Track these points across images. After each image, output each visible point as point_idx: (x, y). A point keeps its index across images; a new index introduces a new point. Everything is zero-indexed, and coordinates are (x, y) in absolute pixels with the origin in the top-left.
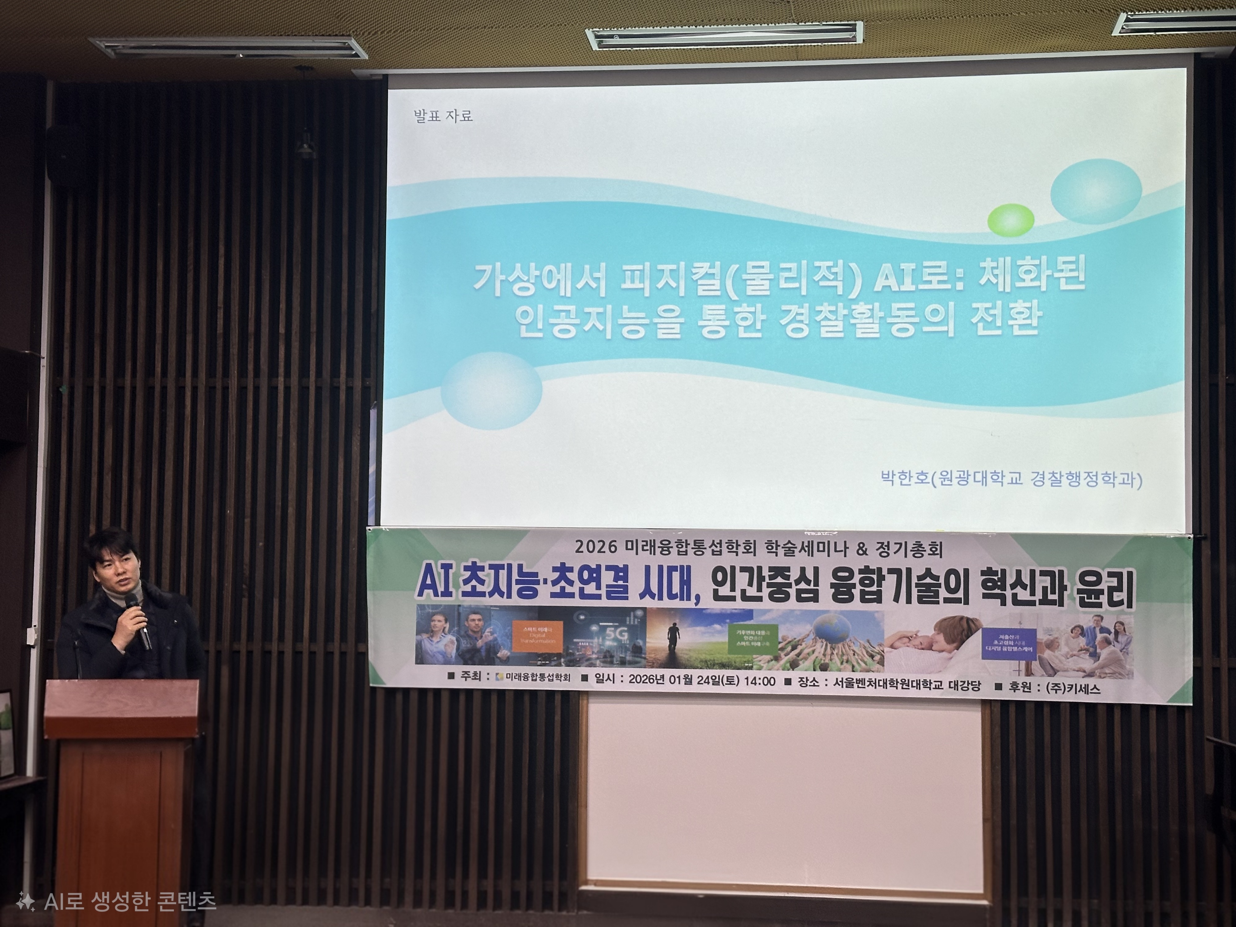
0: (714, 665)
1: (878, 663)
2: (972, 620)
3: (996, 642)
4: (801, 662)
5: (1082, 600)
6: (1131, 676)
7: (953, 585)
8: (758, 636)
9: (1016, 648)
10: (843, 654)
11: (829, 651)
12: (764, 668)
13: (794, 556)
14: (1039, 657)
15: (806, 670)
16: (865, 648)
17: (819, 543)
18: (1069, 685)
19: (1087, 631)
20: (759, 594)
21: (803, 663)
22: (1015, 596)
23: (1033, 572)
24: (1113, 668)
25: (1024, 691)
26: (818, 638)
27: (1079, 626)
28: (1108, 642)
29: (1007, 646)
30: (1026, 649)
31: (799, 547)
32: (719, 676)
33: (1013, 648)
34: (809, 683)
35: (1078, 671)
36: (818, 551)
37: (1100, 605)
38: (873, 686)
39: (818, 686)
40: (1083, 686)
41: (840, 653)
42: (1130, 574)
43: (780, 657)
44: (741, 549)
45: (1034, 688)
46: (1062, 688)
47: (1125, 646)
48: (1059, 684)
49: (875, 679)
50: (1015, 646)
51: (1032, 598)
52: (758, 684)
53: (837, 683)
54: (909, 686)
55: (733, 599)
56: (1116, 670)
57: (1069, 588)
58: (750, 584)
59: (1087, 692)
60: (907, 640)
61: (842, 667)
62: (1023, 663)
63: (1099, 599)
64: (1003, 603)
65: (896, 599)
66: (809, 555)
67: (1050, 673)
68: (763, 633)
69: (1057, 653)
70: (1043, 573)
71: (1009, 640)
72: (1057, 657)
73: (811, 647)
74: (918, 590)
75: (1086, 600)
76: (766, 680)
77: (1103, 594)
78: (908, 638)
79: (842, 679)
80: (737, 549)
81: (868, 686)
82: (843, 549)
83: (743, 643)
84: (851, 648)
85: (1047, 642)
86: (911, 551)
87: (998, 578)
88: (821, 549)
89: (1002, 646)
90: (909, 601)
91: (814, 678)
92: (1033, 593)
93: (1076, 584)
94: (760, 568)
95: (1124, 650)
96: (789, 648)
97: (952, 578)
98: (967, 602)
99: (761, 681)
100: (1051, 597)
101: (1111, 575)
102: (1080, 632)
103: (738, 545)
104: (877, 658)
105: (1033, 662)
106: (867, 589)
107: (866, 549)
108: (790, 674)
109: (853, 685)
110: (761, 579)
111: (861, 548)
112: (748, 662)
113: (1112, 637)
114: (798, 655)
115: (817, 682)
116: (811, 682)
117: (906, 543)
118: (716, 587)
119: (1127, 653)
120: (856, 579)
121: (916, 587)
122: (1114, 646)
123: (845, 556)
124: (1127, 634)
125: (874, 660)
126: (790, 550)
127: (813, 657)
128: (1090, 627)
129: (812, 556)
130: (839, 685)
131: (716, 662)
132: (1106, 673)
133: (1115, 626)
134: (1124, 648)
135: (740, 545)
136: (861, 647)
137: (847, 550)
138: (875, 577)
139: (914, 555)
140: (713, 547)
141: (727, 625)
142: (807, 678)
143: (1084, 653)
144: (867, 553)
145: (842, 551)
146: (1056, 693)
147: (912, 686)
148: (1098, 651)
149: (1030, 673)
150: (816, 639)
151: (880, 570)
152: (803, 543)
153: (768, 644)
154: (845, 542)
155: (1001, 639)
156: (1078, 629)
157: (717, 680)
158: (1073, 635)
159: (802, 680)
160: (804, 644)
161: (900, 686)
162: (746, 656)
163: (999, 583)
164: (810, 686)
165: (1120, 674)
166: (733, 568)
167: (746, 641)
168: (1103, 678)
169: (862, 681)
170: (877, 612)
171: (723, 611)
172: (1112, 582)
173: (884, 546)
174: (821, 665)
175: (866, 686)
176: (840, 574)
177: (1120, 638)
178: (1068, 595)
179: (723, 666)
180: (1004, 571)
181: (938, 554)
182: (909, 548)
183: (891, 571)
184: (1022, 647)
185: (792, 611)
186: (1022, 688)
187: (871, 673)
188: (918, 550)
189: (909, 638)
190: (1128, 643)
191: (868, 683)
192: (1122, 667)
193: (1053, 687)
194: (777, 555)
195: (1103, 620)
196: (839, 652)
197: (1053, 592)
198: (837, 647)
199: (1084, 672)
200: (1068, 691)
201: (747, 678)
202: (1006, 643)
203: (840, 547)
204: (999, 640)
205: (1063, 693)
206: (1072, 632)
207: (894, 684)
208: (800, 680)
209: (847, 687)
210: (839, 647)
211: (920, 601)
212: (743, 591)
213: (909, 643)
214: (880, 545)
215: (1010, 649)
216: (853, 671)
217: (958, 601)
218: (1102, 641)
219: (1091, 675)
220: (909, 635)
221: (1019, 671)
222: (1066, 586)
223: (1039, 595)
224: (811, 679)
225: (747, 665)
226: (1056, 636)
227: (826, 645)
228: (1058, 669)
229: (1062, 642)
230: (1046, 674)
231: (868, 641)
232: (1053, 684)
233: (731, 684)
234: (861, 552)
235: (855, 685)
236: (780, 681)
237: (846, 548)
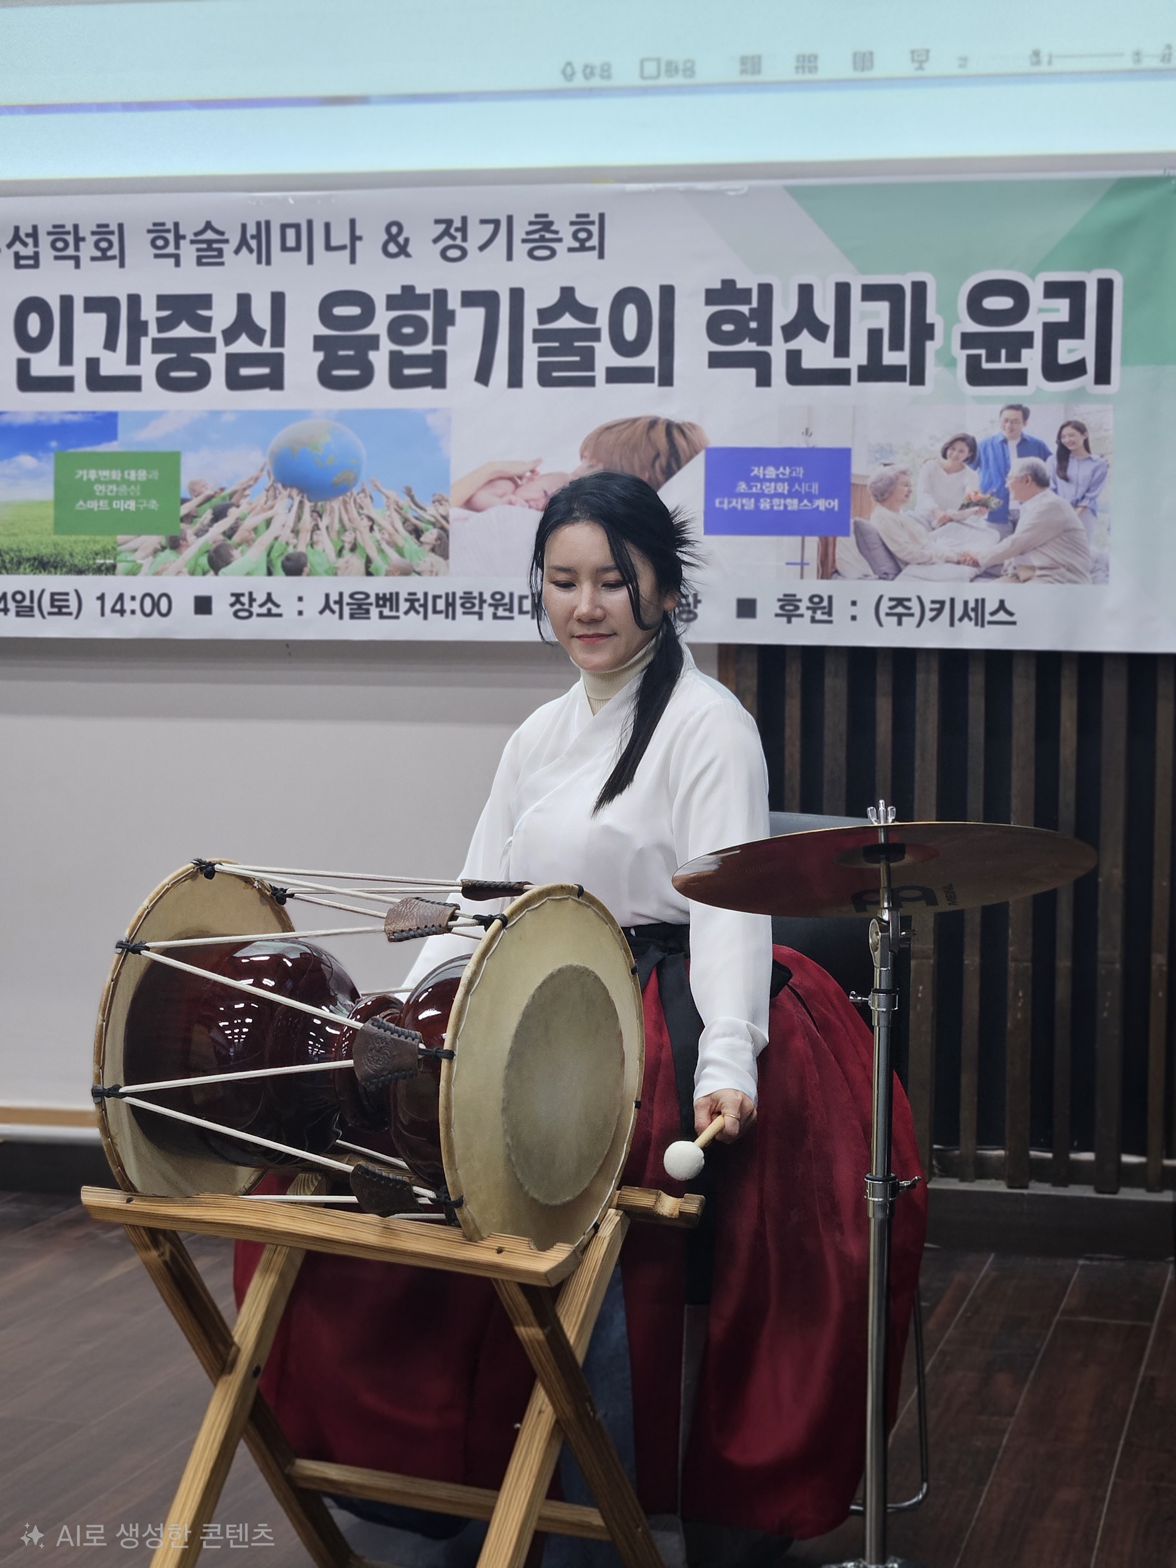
0: (19, 563)
1: (433, 550)
2: (680, 428)
3: (742, 487)
4: (236, 553)
5: (973, 363)
6: (1100, 574)
7: (630, 332)
8: (129, 483)
9: (796, 501)
10: (344, 529)
11: (307, 520)
12: (144, 570)
13: (222, 264)
14: (856, 523)
15: (248, 574)
16: (399, 509)
17: (284, 227)
18: (933, 602)
19: (985, 449)
20: (132, 370)
21: (242, 553)
22: (794, 357)
23: (843, 291)
24: (1053, 553)
25: (813, 620)
26: (279, 486)
27: (963, 439)
28: (1040, 481)
29: (771, 497)
30: (822, 504)
31: (235, 240)
32: (32, 593)
33: (789, 501)
34: (256, 609)
35: (959, 563)
36: (284, 248)
37: (1019, 378)
38: (418, 612)
39: (280, 615)
40: (972, 604)
41: (337, 526)
42: (1106, 288)
43: (185, 539)
44: (88, 250)
45: (841, 609)
46: (916, 610)
47: (1088, 490)
48: (909, 600)
49: (426, 594)
50: (791, 495)
51: (840, 363)
52: (128, 614)
53: (327, 606)
54: (511, 610)
55: (65, 384)
56: (1060, 557)
57: (938, 332)
58: (110, 344)
59: (980, 622)
60: (508, 485)
61: (341, 562)
62: (813, 543)
63: (1018, 359)
64: (764, 380)
65: (483, 375)
66: (259, 261)
67: (885, 569)
68: (142, 475)
69: (904, 514)
70: (871, 293)
71: (777, 480)
72: (902, 526)
73: (264, 510)
74: (540, 348)
75: (986, 365)
76: (148, 603)
77: (1030, 345)
78: (511, 479)
79: (341, 594)
80: (77, 249)
81: (406, 613)
82: (346, 241)
83: (93, 505)
84: (365, 511)
85: (880, 484)
86: (524, 241)
87: (751, 310)
88: (291, 242)
89: (758, 497)
90: (515, 380)
91: (269, 595)
92: (842, 349)
93: (958, 320)
94: (134, 301)
95: (1085, 503)
96: (208, 515)
97: (631, 313)
98: (667, 380)
99: (136, 605)
100: (890, 358)
101: (1053, 290)
102: (966, 453)
103: (78, 240)
104: (431, 535)
105: (840, 540)
106: (408, 350)
107: (407, 240)
108: (207, 585)
109: (367, 611)
110: (138, 328)
111: (392, 238)
112: (105, 553)
113: (1049, 466)
114: (230, 533)
115: (277, 606)
116: (261, 606)
117: (510, 219)
118: (24, 355)
119: (1094, 512)
120: (380, 325)
121: (535, 340)
122: (1055, 491)
123: (353, 260)
124: (1094, 456)
125: (421, 543)
126: (210, 249)
127: (266, 538)
128: (992, 441)
129: (268, 262)
130: (333, 612)
131: (26, 554)
132: (1033, 568)
133: (1060, 436)
134: (1083, 497)
135: (83, 239)
136: (388, 507)
137: (358, 243)
138: (428, 315)
139: (531, 254)
140: (18, 247)
141: (52, 455)
142: (251, 594)
143: (976, 513)
144: (410, 249)
145: (343, 247)
146: (900, 623)
147: (521, 612)
148: (1013, 505)
149: (830, 570)
150: (275, 489)
151: (441, 295)
152: (244, 227)
153: (153, 504)
154: (353, 222)
155: (757, 479)
156: (960, 445)
157: (27, 603)
158: (947, 463)
159: (238, 601)
160: (244, 503)
161: (488, 611)
162: (98, 538)
163: (753, 325)
164: (259, 615)
165: (1071, 569)
166: (67, 302)
167: (99, 498)
168: (1025, 581)
169: (391, 600)
170: (433, 411)
171: (43, 418)
172: (1057, 310)
173: (452, 231)
174: (288, 559)
175: (401, 613)
176: (339, 311)
177: (1074, 468)
178: (938, 353)
179: (42, 565)
180: (766, 291)
181: (592, 248)
182: (519, 233)
183: (470, 299)
184: (811, 497)
185: (216, 414)
186: (810, 613)
187: (414, 578)
188: (542, 239)
189: (515, 480)
190: (1096, 482)
191: (408, 605)
192: (1077, 547)
193: (891, 608)
194: (177, 264)
195: (1030, 420)
196: (332, 522)
197: (896, 345)
198: (328, 507)
199: (975, 564)
200: (932, 619)
201: (102, 598)
202: (769, 488)
203: (341, 237)
204: (751, 480)
205: (919, 625)
206: (944, 456)
207: (473, 605)
208: (233, 599)
209: (352, 616)
210: (332, 510)
211: (546, 378)
212: (93, 364)
213: (514, 493)
214: (442, 227)
215: (778, 504)
216: (369, 573)
217: (641, 375)
218: (1023, 480)
219: (991, 572)
220: (514, 471)
221: (802, 564)
222: (932, 326)
223: (858, 355)
224: (261, 598)
225: (100, 561)
226: (900, 466)
227: (301, 503)
228: (907, 558)
229: (919, 484)
230: (875, 573)
231: (409, 493)
232: (891, 599)
233: (60, 613)
234: (393, 248)
235: (374, 611)
236: (184, 604)
237: (354, 238)
